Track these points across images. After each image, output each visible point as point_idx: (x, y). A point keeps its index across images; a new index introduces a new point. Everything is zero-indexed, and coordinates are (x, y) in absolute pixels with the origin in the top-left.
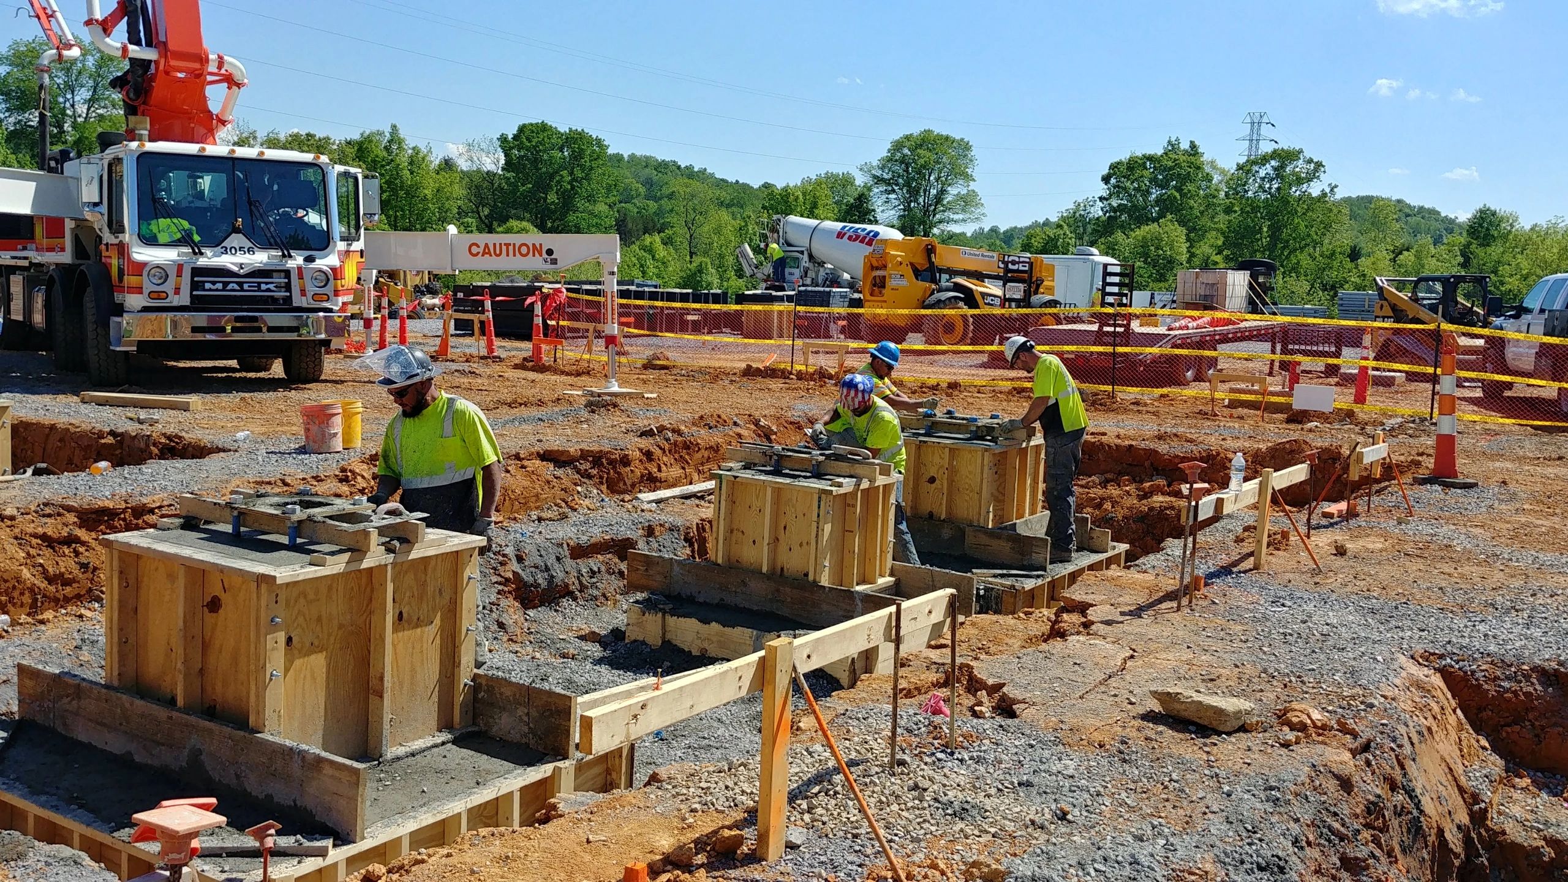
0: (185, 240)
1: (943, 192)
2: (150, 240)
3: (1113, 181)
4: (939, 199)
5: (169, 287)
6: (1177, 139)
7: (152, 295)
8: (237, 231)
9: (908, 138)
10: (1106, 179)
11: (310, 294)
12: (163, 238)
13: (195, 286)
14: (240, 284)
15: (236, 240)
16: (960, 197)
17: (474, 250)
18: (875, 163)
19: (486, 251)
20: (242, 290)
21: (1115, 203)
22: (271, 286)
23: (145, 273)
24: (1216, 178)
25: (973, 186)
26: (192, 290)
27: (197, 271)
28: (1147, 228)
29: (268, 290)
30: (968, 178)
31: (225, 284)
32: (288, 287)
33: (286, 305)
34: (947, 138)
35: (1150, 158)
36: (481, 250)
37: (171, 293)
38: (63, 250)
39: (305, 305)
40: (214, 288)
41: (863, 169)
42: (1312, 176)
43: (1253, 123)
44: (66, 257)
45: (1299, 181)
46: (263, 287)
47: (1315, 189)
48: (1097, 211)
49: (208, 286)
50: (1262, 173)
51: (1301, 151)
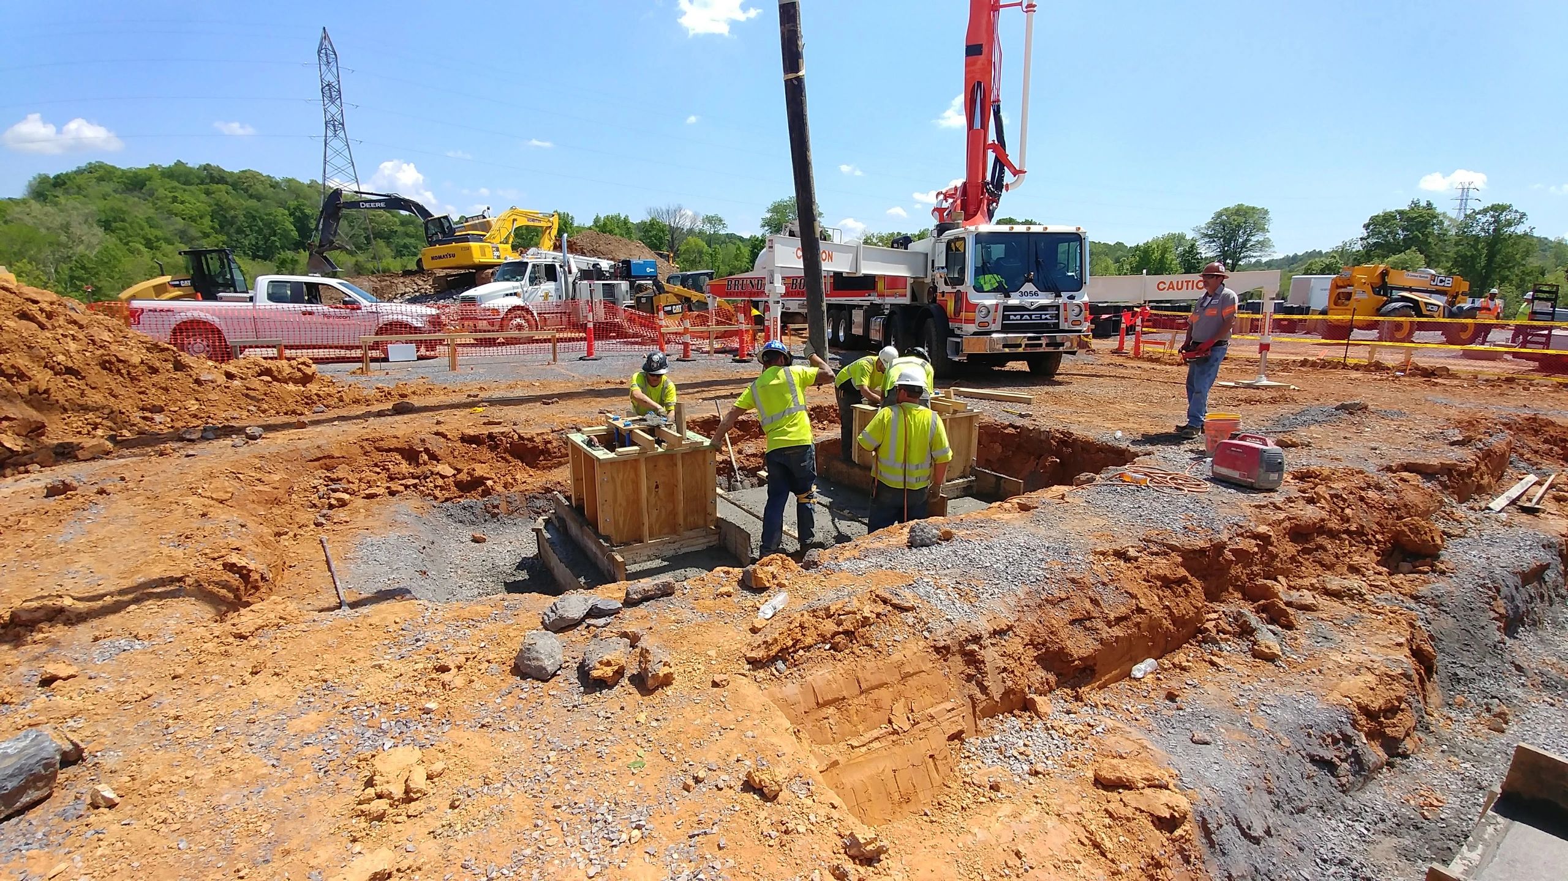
0: (998, 289)
1: (1247, 240)
2: (979, 289)
3: (1371, 227)
4: (1244, 244)
5: (989, 319)
6: (1418, 200)
7: (981, 324)
8: (1030, 281)
9: (1226, 210)
10: (1367, 226)
11: (1070, 321)
12: (987, 287)
13: (1005, 317)
14: (1030, 316)
15: (1029, 287)
16: (1258, 242)
17: (1162, 286)
18: (1203, 225)
19: (1171, 287)
20: (1031, 320)
21: (1371, 241)
22: (1048, 316)
23: (977, 311)
24: (1446, 223)
25: (1268, 235)
26: (1003, 320)
27: (1007, 308)
28: (1397, 256)
29: (1046, 319)
30: (1263, 230)
31: (1022, 316)
32: (1057, 317)
33: (1056, 328)
34: (1254, 208)
35: (1401, 213)
36: (1167, 286)
37: (991, 322)
38: (905, 296)
39: (1066, 328)
40: (1015, 318)
41: (1197, 230)
42: (1520, 222)
43: (1463, 189)
44: (906, 301)
45: (1509, 224)
46: (1044, 317)
47: (1520, 230)
48: (1358, 247)
49: (1012, 317)
50: (1484, 220)
51: (1510, 206)
